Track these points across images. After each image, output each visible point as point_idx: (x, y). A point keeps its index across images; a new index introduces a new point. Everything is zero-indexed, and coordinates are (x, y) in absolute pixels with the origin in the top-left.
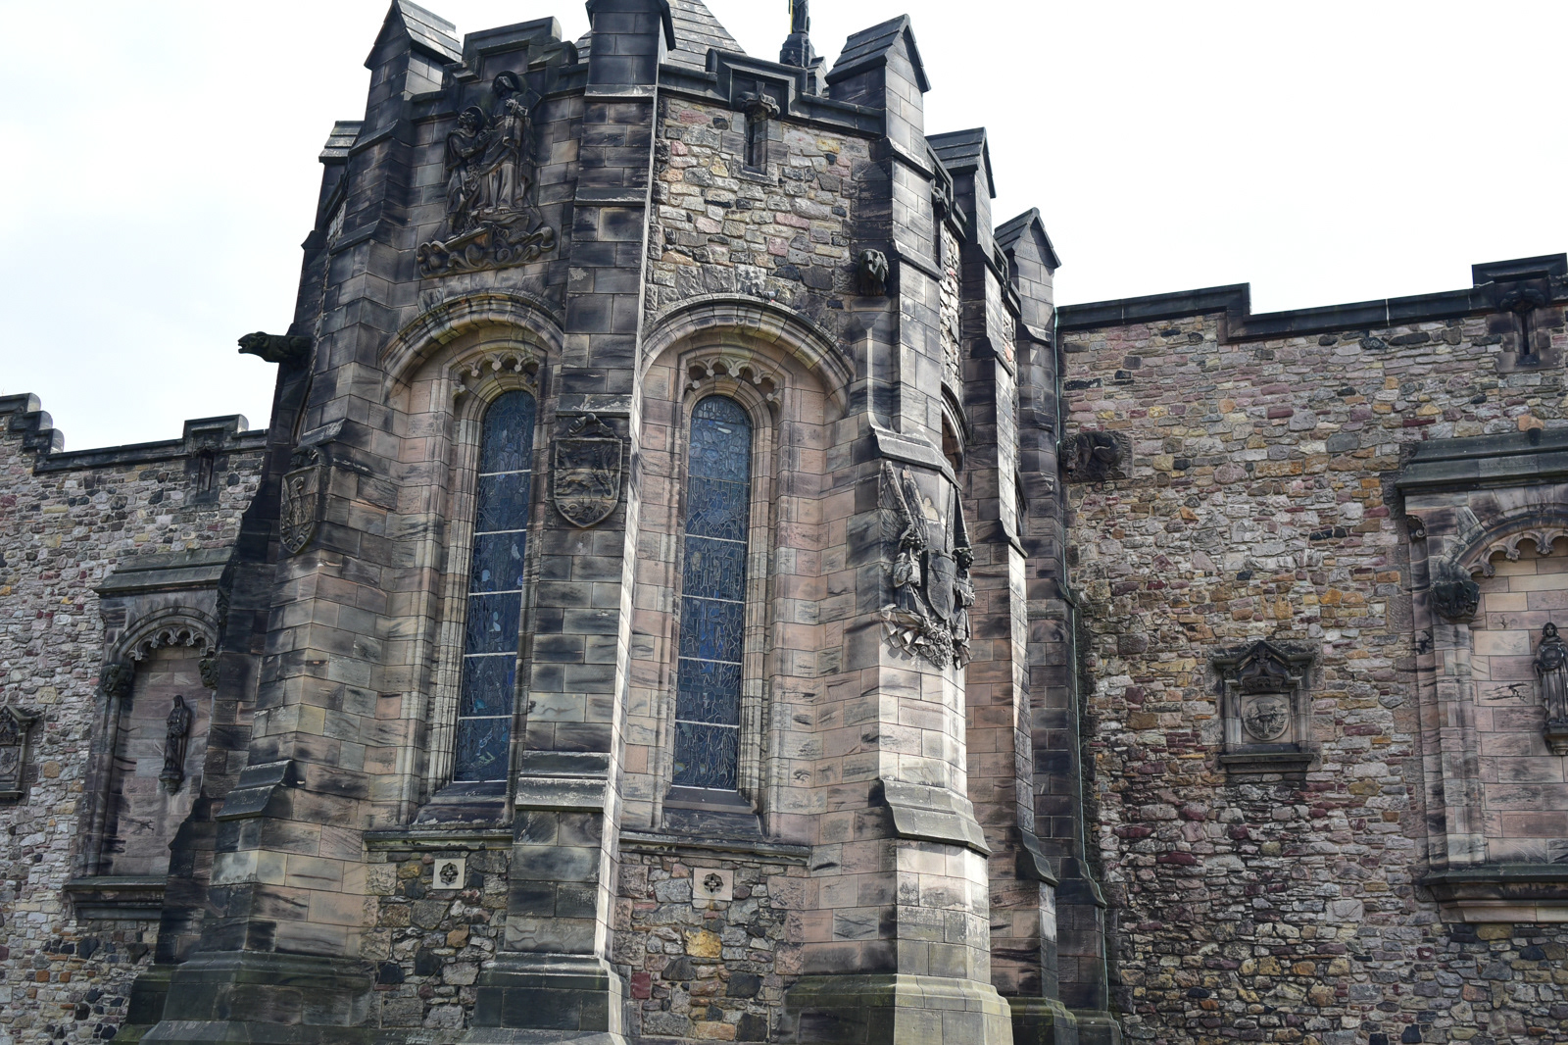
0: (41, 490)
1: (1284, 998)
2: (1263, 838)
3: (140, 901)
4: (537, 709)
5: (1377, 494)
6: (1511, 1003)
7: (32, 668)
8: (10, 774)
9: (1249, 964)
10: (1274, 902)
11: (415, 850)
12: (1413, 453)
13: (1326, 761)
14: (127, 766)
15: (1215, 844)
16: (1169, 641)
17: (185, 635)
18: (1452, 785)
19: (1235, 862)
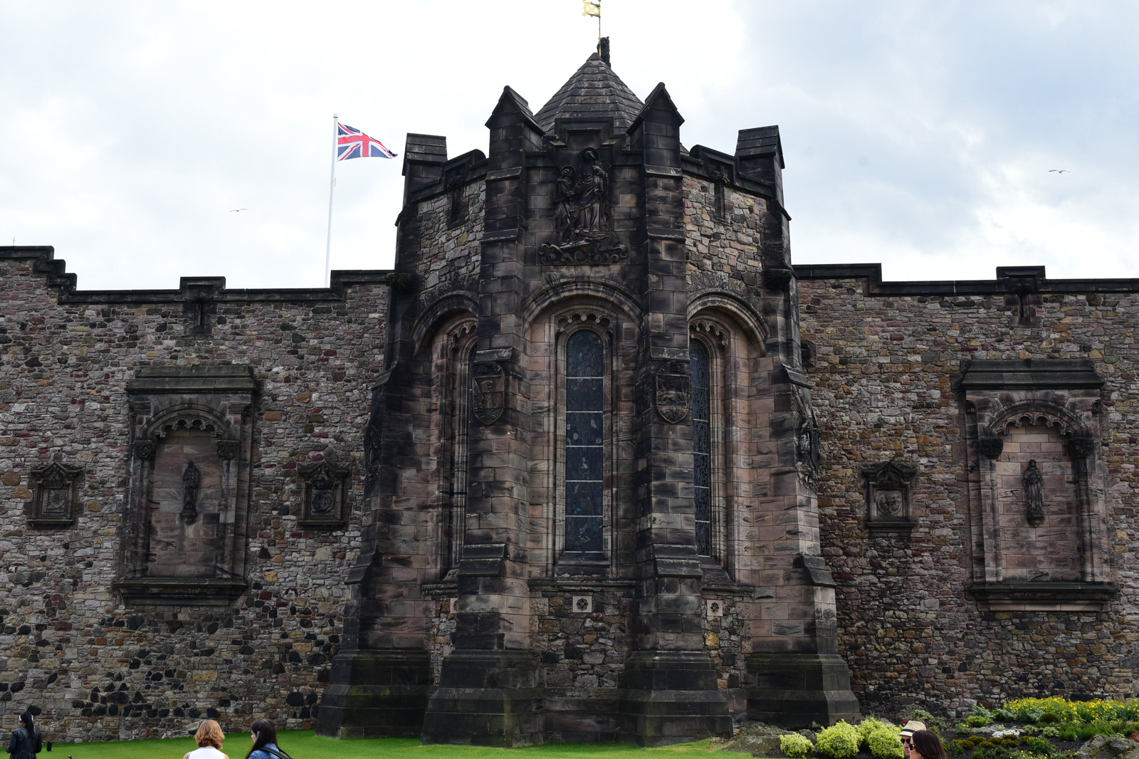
0: (66, 315)
1: (899, 649)
2: (888, 566)
3: (178, 594)
4: (657, 521)
5: (948, 387)
6: (1011, 651)
7: (71, 437)
8: (60, 508)
9: (881, 631)
10: (894, 600)
11: (560, 591)
12: (967, 366)
13: (921, 527)
14: (154, 506)
15: (863, 569)
16: (838, 459)
17: (197, 423)
18: (988, 542)
19: (873, 579)
